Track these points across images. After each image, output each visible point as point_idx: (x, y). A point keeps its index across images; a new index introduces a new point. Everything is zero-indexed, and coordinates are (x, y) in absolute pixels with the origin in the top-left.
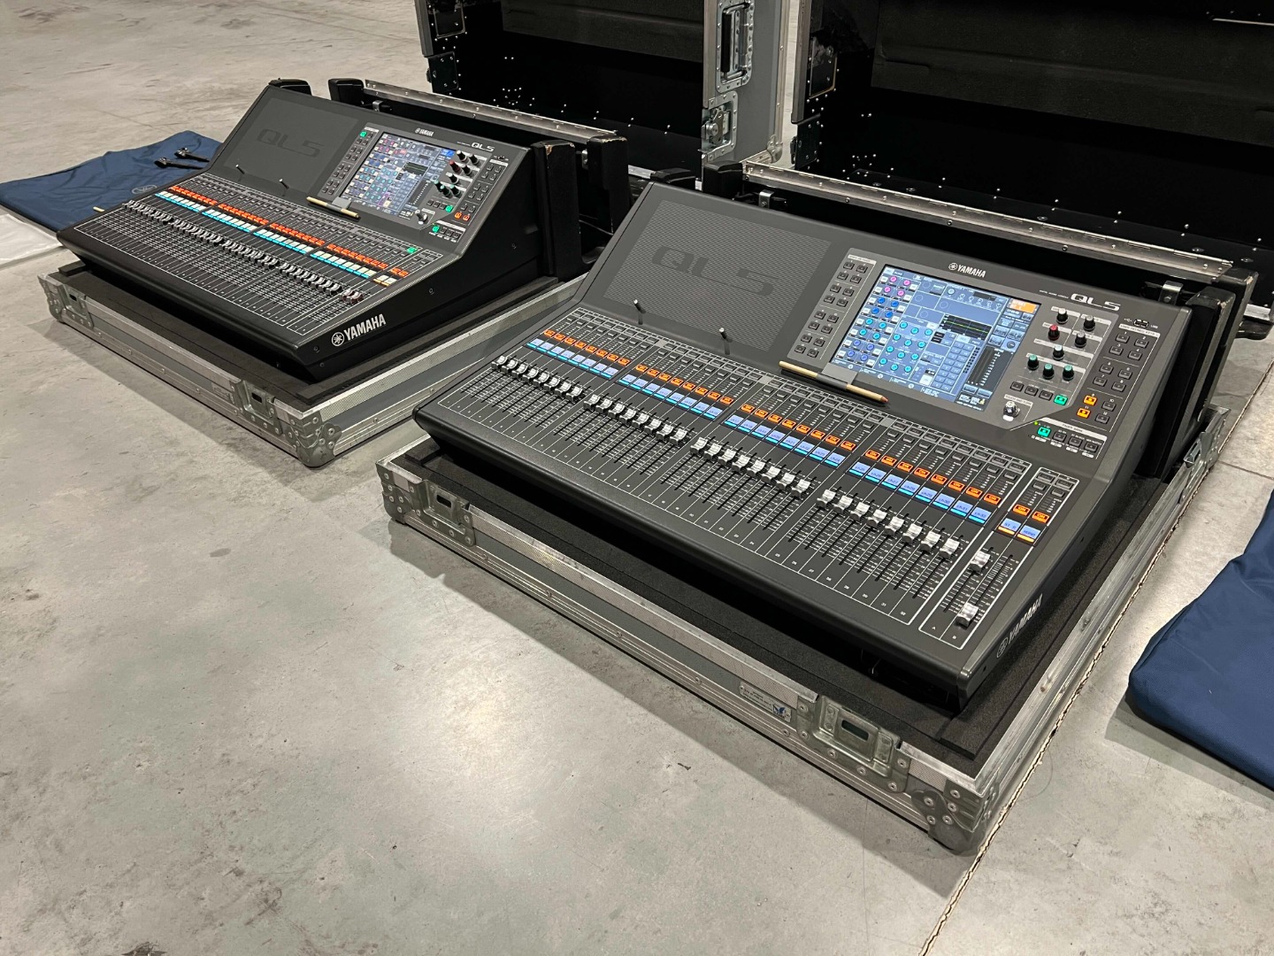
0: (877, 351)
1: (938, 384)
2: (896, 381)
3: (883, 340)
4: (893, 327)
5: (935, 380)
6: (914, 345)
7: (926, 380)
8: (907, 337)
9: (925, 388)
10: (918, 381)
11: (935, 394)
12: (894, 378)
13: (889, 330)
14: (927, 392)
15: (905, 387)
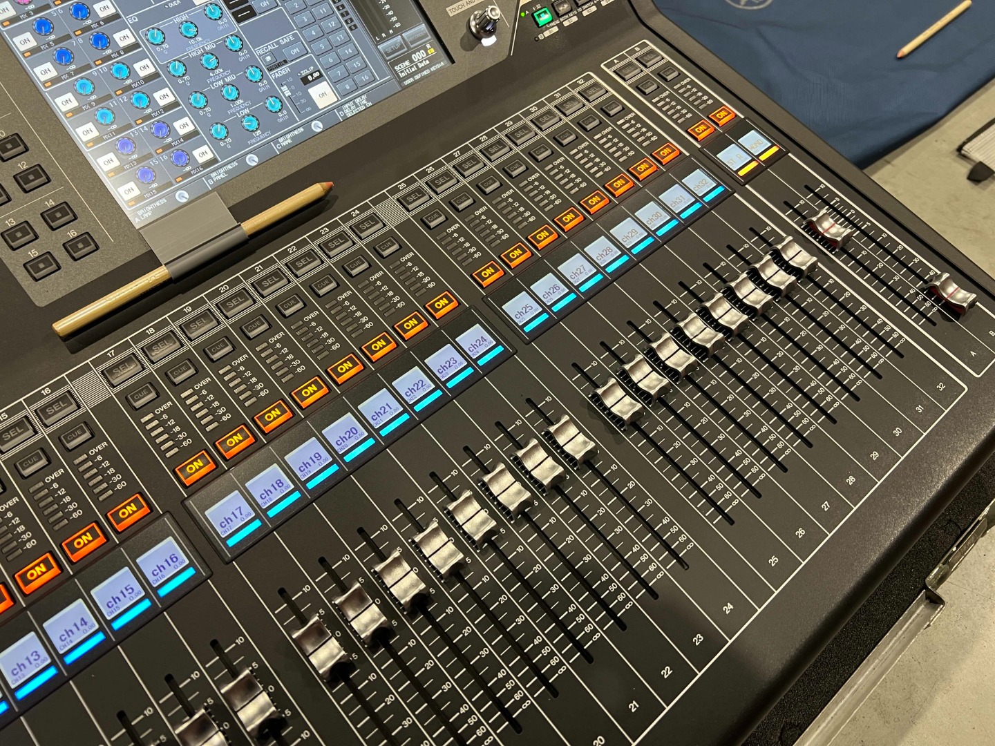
0: (184, 126)
1: (345, 84)
2: (286, 141)
3: (164, 96)
4: (142, 57)
5: (335, 83)
6: (223, 55)
7: (323, 95)
8: (194, 53)
9: (340, 107)
10: (316, 108)
11: (363, 102)
12: (275, 140)
13: (144, 68)
14: (349, 110)
15: (310, 138)
